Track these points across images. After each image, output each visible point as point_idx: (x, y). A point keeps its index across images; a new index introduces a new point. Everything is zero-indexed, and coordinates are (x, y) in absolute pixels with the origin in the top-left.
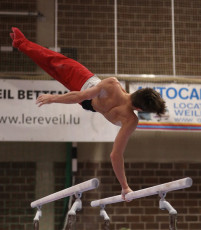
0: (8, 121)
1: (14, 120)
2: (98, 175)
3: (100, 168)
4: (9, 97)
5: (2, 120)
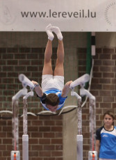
0: (38, 15)
1: (43, 14)
3: (115, 53)
5: (33, 15)
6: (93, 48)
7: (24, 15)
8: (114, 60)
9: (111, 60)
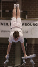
0: (7, 32)
2: (33, 47)
3: (34, 46)
4: (8, 25)
5: (5, 32)
6: (26, 44)
7: (2, 31)
8: (34, 48)
9: (33, 48)
